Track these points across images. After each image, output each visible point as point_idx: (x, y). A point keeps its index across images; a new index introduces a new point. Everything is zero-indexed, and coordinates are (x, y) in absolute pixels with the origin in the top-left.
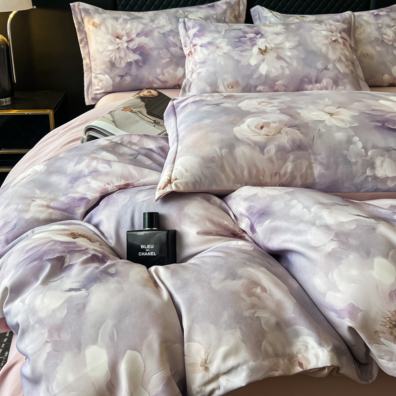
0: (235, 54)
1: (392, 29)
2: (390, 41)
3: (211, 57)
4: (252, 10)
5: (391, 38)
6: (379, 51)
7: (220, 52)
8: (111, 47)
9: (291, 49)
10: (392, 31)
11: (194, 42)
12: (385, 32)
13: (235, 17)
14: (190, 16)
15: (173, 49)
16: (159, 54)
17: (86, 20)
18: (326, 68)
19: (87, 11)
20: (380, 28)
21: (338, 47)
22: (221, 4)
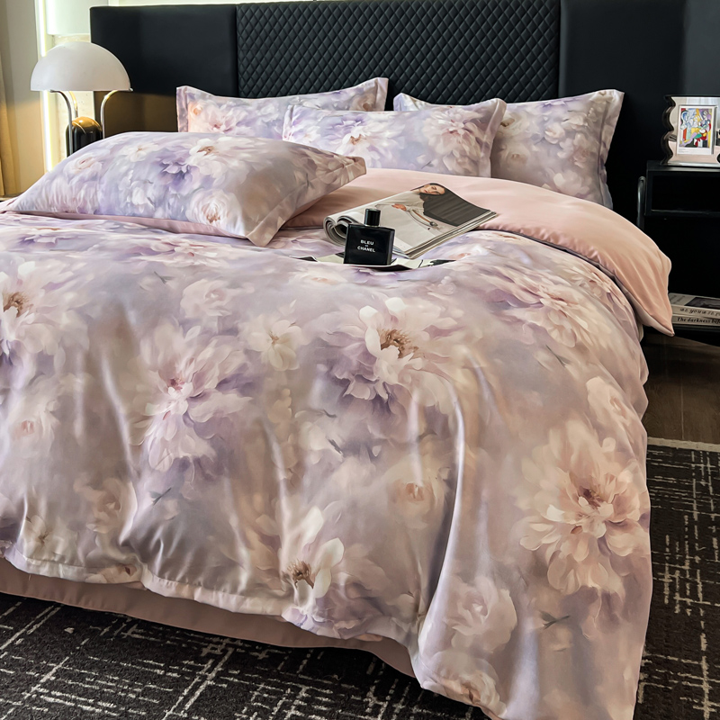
1: (563, 123)
2: (556, 139)
4: (395, 99)
5: (557, 136)
6: (536, 152)
9: (389, 139)
10: (562, 126)
11: (291, 131)
12: (550, 127)
13: (366, 105)
14: (307, 103)
17: (190, 106)
18: (429, 164)
19: (192, 97)
20: (544, 122)
21: (454, 139)
22: (350, 92)
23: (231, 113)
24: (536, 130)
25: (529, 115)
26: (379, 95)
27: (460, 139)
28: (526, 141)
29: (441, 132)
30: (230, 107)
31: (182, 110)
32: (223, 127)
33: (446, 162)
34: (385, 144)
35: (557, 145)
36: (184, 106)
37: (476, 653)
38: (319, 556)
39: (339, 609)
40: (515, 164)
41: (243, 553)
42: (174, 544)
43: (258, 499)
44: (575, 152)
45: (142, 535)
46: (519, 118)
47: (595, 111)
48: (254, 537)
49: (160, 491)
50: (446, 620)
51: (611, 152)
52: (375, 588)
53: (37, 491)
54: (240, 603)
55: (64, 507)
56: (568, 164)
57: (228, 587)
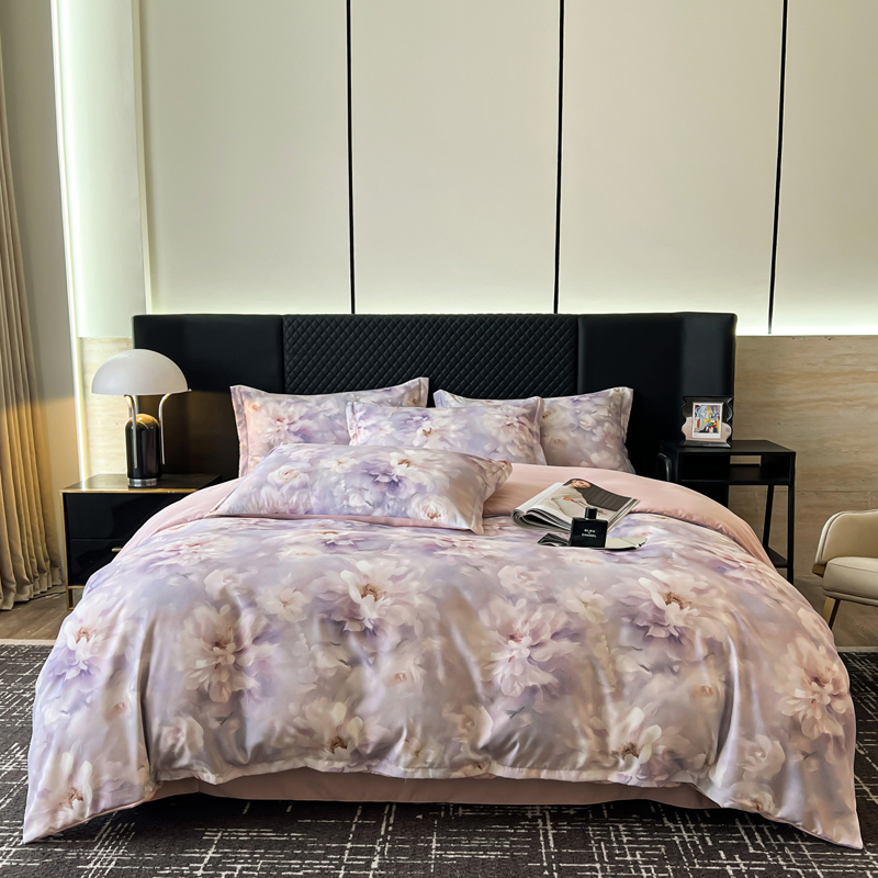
0: (398, 436)
1: (593, 415)
2: (589, 427)
3: (373, 438)
4: (435, 394)
5: (589, 425)
6: (574, 438)
7: (383, 434)
8: (270, 430)
9: (455, 431)
10: (592, 417)
11: (359, 425)
12: (583, 418)
13: (414, 401)
14: (361, 400)
15: (339, 432)
16: (323, 436)
17: (246, 403)
18: (495, 451)
19: (248, 394)
20: (577, 414)
21: (512, 430)
22: (399, 389)
23: (292, 409)
24: (571, 420)
25: (563, 409)
26: (422, 392)
27: (517, 430)
28: (564, 429)
29: (500, 425)
30: (289, 404)
31: (238, 406)
32: (287, 421)
33: (509, 448)
34: (453, 436)
35: (591, 432)
36: (240, 402)
37: (759, 781)
38: (643, 737)
39: (657, 768)
40: (558, 447)
41: (583, 742)
42: (529, 743)
43: (590, 707)
44: (606, 436)
45: (501, 740)
46: (555, 411)
47: (615, 404)
48: (589, 732)
49: (515, 708)
50: (738, 764)
51: (628, 435)
52: (682, 752)
53: (414, 721)
54: (578, 776)
55: (437, 729)
56: (600, 446)
57: (568, 766)
